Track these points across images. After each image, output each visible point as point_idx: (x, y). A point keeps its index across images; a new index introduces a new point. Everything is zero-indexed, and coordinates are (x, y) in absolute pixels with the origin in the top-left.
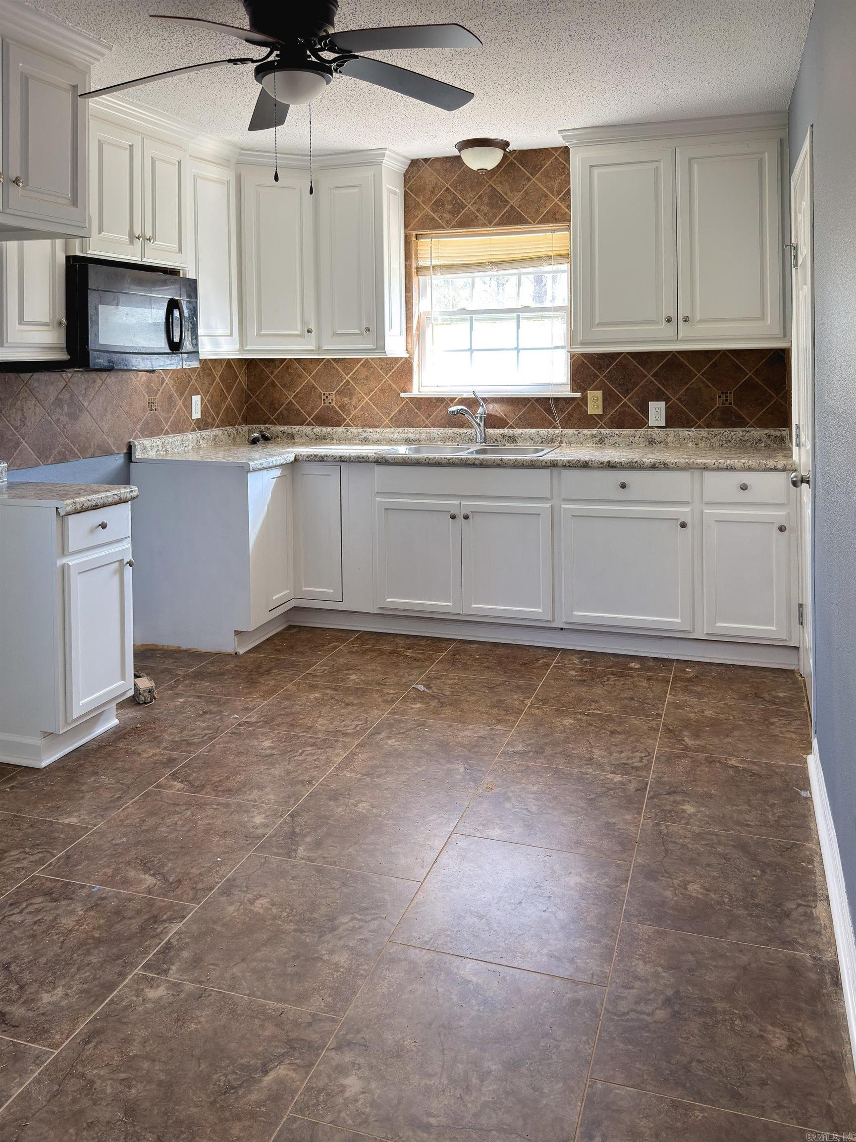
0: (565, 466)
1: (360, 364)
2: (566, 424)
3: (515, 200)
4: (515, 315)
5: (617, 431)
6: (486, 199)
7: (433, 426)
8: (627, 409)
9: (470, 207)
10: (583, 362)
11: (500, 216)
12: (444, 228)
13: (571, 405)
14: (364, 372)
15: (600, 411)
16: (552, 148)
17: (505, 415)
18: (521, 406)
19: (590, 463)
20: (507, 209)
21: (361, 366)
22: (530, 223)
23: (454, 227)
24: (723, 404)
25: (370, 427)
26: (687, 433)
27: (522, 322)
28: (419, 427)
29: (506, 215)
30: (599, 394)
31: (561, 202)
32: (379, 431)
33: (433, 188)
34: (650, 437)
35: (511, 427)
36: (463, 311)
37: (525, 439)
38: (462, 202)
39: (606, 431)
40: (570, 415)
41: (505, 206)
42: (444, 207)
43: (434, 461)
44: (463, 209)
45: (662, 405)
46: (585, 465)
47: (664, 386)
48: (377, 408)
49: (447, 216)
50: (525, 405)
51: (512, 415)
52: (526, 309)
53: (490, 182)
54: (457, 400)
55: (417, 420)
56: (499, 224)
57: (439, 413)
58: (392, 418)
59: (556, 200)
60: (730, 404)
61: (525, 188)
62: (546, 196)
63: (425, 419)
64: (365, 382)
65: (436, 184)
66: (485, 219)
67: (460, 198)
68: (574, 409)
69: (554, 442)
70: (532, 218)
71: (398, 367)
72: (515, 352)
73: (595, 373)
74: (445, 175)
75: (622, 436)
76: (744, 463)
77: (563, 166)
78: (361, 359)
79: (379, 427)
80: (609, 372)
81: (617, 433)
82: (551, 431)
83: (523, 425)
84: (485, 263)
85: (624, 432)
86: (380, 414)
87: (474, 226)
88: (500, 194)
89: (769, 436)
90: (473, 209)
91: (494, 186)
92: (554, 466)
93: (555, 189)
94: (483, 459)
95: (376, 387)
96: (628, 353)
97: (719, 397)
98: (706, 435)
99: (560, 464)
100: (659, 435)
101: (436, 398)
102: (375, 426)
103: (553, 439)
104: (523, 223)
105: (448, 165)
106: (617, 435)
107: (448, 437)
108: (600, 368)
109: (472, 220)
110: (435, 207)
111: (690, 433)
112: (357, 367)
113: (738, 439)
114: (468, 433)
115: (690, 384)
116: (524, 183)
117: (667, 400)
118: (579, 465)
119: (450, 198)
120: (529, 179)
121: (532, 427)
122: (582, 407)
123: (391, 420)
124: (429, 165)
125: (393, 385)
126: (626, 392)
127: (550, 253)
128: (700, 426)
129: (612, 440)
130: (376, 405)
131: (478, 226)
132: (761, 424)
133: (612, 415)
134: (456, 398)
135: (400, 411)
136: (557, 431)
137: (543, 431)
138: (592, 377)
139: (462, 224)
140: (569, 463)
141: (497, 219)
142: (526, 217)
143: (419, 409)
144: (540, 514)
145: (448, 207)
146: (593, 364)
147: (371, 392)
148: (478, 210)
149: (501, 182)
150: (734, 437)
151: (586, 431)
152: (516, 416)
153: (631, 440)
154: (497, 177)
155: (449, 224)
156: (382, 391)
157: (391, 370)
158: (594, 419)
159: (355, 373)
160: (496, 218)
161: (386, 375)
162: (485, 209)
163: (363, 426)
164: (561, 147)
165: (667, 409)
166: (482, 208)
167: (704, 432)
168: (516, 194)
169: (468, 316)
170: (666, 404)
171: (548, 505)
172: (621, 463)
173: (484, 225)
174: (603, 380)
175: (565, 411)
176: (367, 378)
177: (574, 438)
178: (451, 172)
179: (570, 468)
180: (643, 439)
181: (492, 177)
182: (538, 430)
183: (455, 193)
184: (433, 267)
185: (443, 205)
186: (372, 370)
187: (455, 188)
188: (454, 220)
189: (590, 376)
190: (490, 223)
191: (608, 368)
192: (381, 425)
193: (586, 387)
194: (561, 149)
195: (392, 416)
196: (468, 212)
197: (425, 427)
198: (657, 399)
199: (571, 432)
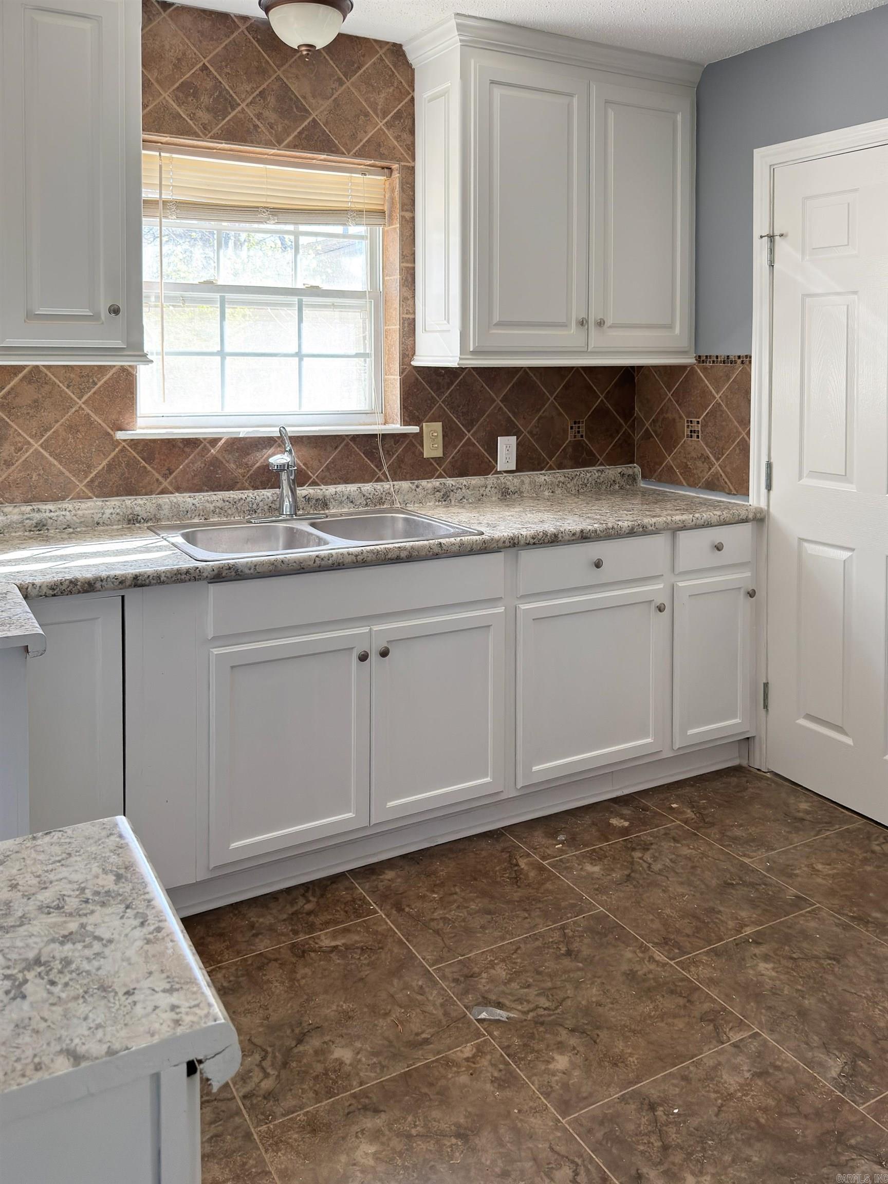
0: (529, 544)
1: (21, 375)
2: (398, 474)
3: (319, 111)
4: (295, 299)
5: (463, 481)
6: (272, 100)
7: (178, 489)
8: (471, 448)
9: (245, 108)
10: (417, 379)
11: (296, 133)
12: (198, 136)
13: (401, 445)
14: (29, 393)
15: (439, 453)
16: (376, 41)
17: (305, 464)
18: (329, 449)
19: (560, 535)
20: (306, 123)
21: (21, 380)
22: (343, 153)
23: (216, 137)
24: (575, 437)
25: (44, 501)
26: (543, 478)
27: (306, 312)
28: (150, 493)
29: (306, 133)
30: (438, 426)
31: (388, 129)
32: (70, 507)
33: (179, 60)
34: (503, 486)
35: (314, 484)
36: (209, 285)
37: (341, 502)
38: (231, 96)
39: (450, 482)
40: (400, 460)
41: (304, 118)
42: (198, 99)
43: (330, 562)
44: (233, 109)
45: (512, 440)
46: (552, 540)
47: (514, 414)
48: (60, 462)
49: (204, 116)
50: (336, 448)
51: (315, 464)
52: (314, 291)
53: (279, 73)
54: (223, 441)
55: (146, 481)
56: (294, 146)
57: (189, 467)
58: (92, 481)
59: (381, 124)
60: (582, 436)
61: (335, 96)
62: (367, 115)
63: (160, 479)
64: (31, 412)
65: (184, 54)
66: (271, 133)
67: (227, 88)
68: (406, 450)
69: (383, 504)
70: (345, 145)
71: (105, 382)
72: (297, 359)
73: (432, 397)
74: (201, 42)
75: (471, 488)
76: (719, 516)
77: (390, 73)
78: (24, 367)
79: (63, 499)
80: (450, 395)
81: (465, 483)
82: (378, 486)
83: (333, 479)
84: (258, 207)
85: (473, 482)
86: (67, 473)
87: (252, 142)
88: (296, 96)
89: (622, 475)
90: (250, 112)
91: (285, 80)
92: (514, 545)
93: (379, 107)
94: (412, 547)
95: (57, 422)
96: (530, 368)
97: (572, 428)
98: (562, 479)
99: (522, 542)
100: (512, 482)
101: (183, 439)
102: (55, 499)
103: (382, 498)
104: (332, 152)
105: (207, 24)
106: (465, 485)
107: (212, 508)
108: (439, 389)
109: (248, 132)
110: (181, 95)
111: (546, 478)
112: (12, 384)
113: (593, 482)
114: (249, 499)
115: (542, 411)
116: (334, 86)
117: (517, 433)
118: (546, 541)
119: (209, 84)
120: (341, 83)
121: (347, 481)
122: (417, 447)
123: (90, 485)
124: (170, 16)
125: (94, 417)
126: (470, 425)
127: (360, 207)
128: (551, 468)
129: (459, 495)
130: (57, 457)
131: (258, 143)
132: (612, 461)
133: (453, 458)
134: (220, 439)
135: (109, 465)
136: (387, 486)
137: (367, 487)
138: (429, 402)
139: (231, 135)
140: (534, 538)
141: (290, 138)
142: (337, 142)
143: (149, 459)
144: (489, 626)
145: (205, 99)
146: (429, 383)
147: (46, 430)
148: (259, 116)
149: (297, 77)
150: (590, 480)
151: (424, 483)
152: (322, 466)
153: (481, 492)
154: (290, 66)
155: (205, 131)
156: (72, 428)
157: (90, 388)
158: (431, 464)
159: (9, 393)
160: (288, 135)
161: (80, 398)
162: (271, 116)
163: (27, 502)
164: (388, 43)
165: (518, 445)
166: (266, 113)
167: (559, 475)
168: (321, 102)
169: (217, 296)
170: (517, 439)
171: (502, 609)
172: (596, 531)
173: (268, 144)
174: (442, 407)
175: (393, 454)
176: (36, 405)
177: (411, 495)
178: (212, 39)
179: (535, 546)
180: (496, 490)
181: (283, 65)
182: (360, 485)
183: (218, 77)
184: (163, 202)
185: (195, 95)
186: (47, 388)
187: (220, 69)
188: (217, 124)
189: (426, 400)
190: (277, 142)
191: (448, 388)
192: (68, 496)
193: (421, 417)
194: (387, 47)
195: (92, 475)
196: (242, 116)
197: (162, 492)
198: (508, 434)
199: (405, 485)
